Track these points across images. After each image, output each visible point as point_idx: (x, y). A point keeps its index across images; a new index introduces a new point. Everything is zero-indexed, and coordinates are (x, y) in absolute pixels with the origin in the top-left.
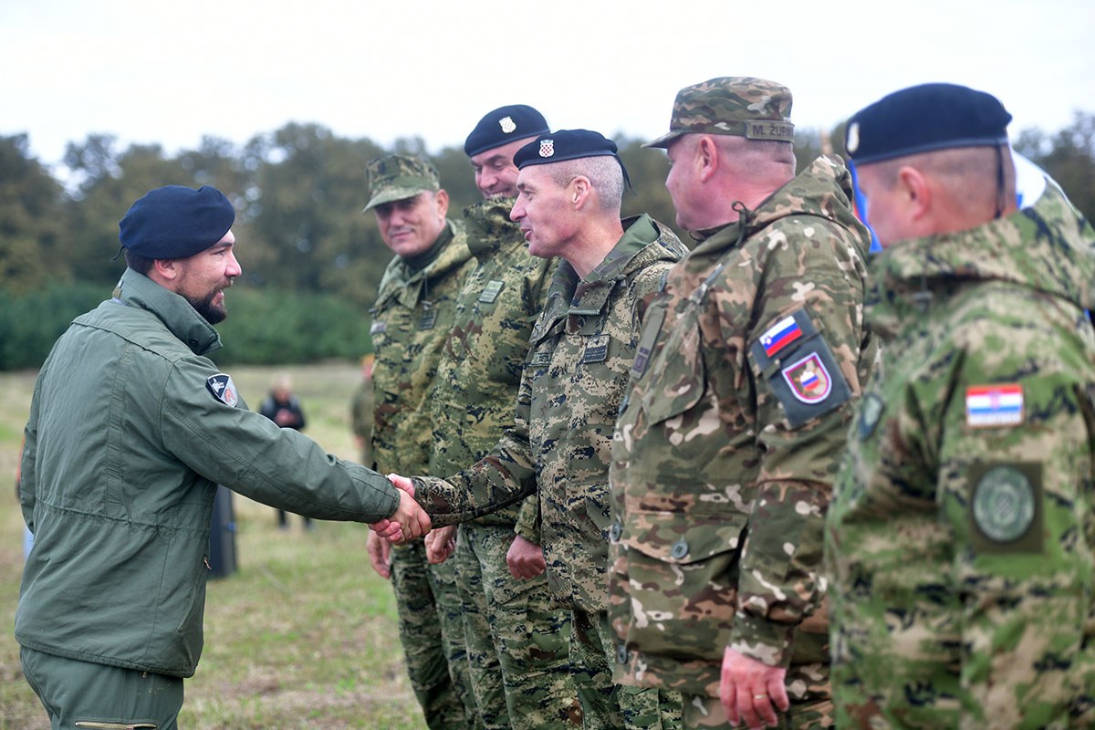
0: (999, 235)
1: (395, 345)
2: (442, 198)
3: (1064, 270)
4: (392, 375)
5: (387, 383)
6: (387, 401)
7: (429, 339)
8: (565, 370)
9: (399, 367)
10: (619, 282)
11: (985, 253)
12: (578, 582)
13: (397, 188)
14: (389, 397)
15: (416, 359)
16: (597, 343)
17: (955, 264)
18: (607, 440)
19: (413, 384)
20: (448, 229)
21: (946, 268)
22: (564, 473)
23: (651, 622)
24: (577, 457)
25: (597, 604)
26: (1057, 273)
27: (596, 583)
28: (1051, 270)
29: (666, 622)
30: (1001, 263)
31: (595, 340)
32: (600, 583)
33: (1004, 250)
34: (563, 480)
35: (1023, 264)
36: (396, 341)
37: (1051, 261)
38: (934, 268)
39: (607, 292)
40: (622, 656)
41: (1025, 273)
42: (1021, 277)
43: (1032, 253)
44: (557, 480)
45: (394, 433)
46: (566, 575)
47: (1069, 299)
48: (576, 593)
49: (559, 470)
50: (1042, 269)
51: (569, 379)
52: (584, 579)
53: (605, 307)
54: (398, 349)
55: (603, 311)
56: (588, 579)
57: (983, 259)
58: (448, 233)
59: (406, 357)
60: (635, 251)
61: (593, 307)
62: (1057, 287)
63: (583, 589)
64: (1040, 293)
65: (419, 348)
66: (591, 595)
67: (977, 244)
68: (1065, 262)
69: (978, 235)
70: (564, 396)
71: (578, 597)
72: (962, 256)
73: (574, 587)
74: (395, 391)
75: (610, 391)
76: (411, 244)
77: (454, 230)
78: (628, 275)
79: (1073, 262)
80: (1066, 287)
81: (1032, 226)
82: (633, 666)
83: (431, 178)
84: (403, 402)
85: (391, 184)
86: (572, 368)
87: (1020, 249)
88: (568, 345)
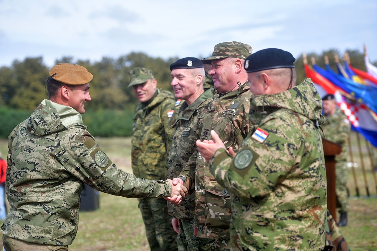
0: (285, 95)
1: (139, 131)
2: (154, 81)
3: (304, 106)
4: (137, 141)
5: (135, 143)
6: (136, 150)
7: (148, 129)
8: (178, 137)
9: (139, 138)
10: (196, 110)
11: (280, 100)
12: (175, 208)
13: (139, 79)
14: (136, 148)
15: (144, 135)
16: (187, 130)
17: (271, 103)
18: (186, 162)
19: (143, 144)
20: (157, 91)
21: (268, 104)
22: (173, 171)
23: (216, 216)
24: (177, 167)
25: (180, 216)
26: (302, 107)
27: (180, 209)
28: (300, 106)
29: (221, 216)
30: (285, 104)
31: (187, 129)
32: (181, 209)
33: (286, 100)
34: (173, 174)
35: (291, 104)
36: (139, 129)
37: (300, 103)
38: (265, 104)
39: (192, 113)
40: (200, 228)
41: (291, 106)
42: (289, 108)
43: (295, 101)
44: (171, 173)
45: (137, 160)
46: (172, 205)
47: (304, 115)
48: (174, 211)
49: (172, 170)
50: (297, 106)
51: (178, 140)
52: (176, 207)
53: (191, 118)
54: (139, 132)
55: (190, 119)
56: (178, 207)
57: (280, 102)
58: (157, 93)
59: (142, 134)
60: (204, 100)
61: (187, 117)
62: (301, 111)
63: (176, 210)
64: (294, 113)
65: (146, 132)
66: (178, 212)
67: (279, 98)
68: (305, 104)
69: (279, 95)
70: (176, 146)
71: (174, 213)
72: (274, 101)
73: (174, 209)
74: (138, 146)
75: (188, 146)
76: (144, 98)
77: (159, 92)
78: (200, 108)
79: (308, 105)
80: (304, 112)
81: (296, 93)
82: (205, 232)
83: (150, 75)
84: (140, 150)
85: (137, 78)
86: (180, 137)
87: (291, 100)
88: (180, 129)
